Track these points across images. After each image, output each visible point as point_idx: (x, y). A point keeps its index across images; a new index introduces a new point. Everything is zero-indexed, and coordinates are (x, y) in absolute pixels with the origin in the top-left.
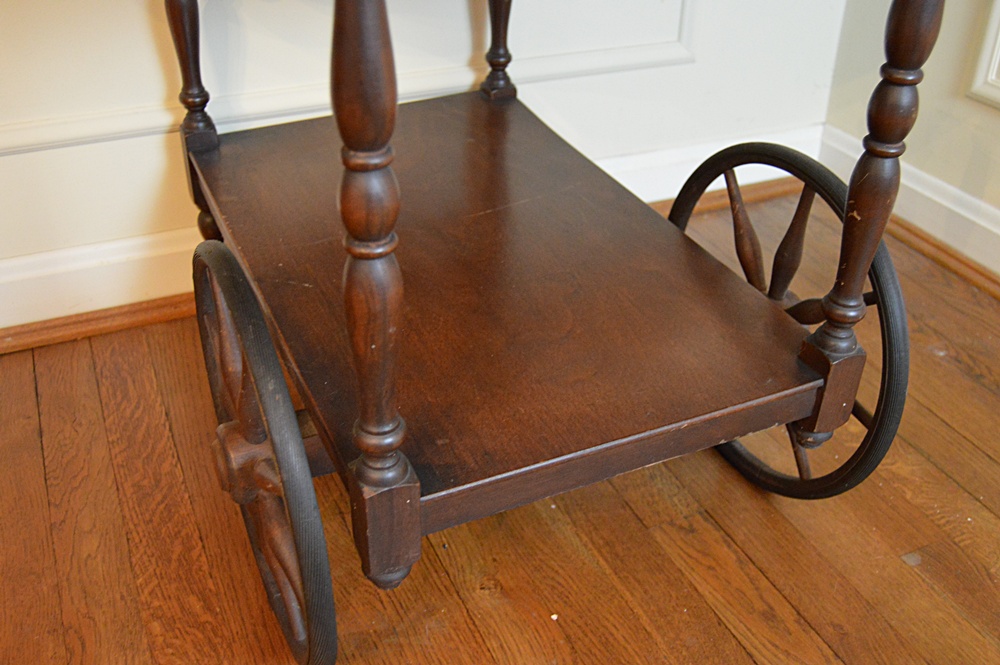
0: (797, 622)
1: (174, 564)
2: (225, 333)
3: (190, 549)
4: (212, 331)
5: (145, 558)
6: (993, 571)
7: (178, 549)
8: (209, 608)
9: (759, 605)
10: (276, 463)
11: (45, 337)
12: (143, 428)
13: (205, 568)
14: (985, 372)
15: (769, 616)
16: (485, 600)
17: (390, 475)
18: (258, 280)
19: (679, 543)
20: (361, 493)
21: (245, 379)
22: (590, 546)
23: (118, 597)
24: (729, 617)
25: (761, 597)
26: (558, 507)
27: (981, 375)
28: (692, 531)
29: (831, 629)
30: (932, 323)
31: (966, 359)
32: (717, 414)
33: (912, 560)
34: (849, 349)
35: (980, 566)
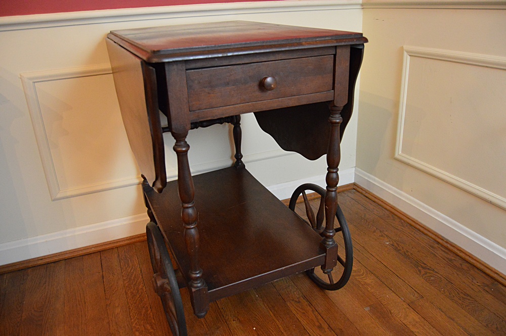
0: (328, 328)
1: (142, 315)
2: (155, 248)
3: (148, 311)
4: (152, 247)
5: (134, 314)
6: (392, 312)
7: (144, 311)
8: (153, 328)
9: (317, 324)
10: (169, 283)
11: (104, 247)
12: (134, 275)
13: (152, 316)
14: (401, 248)
15: (320, 327)
16: (234, 324)
17: (199, 285)
18: (165, 231)
19: (295, 306)
20: (192, 290)
21: (161, 261)
22: (267, 307)
23: (126, 325)
24: (307, 327)
25: (318, 321)
26: (258, 296)
27: (400, 250)
28: (299, 302)
29: (338, 330)
30: (386, 233)
31: (395, 244)
32: (293, 265)
33: (367, 309)
34: (332, 244)
35: (388, 310)
